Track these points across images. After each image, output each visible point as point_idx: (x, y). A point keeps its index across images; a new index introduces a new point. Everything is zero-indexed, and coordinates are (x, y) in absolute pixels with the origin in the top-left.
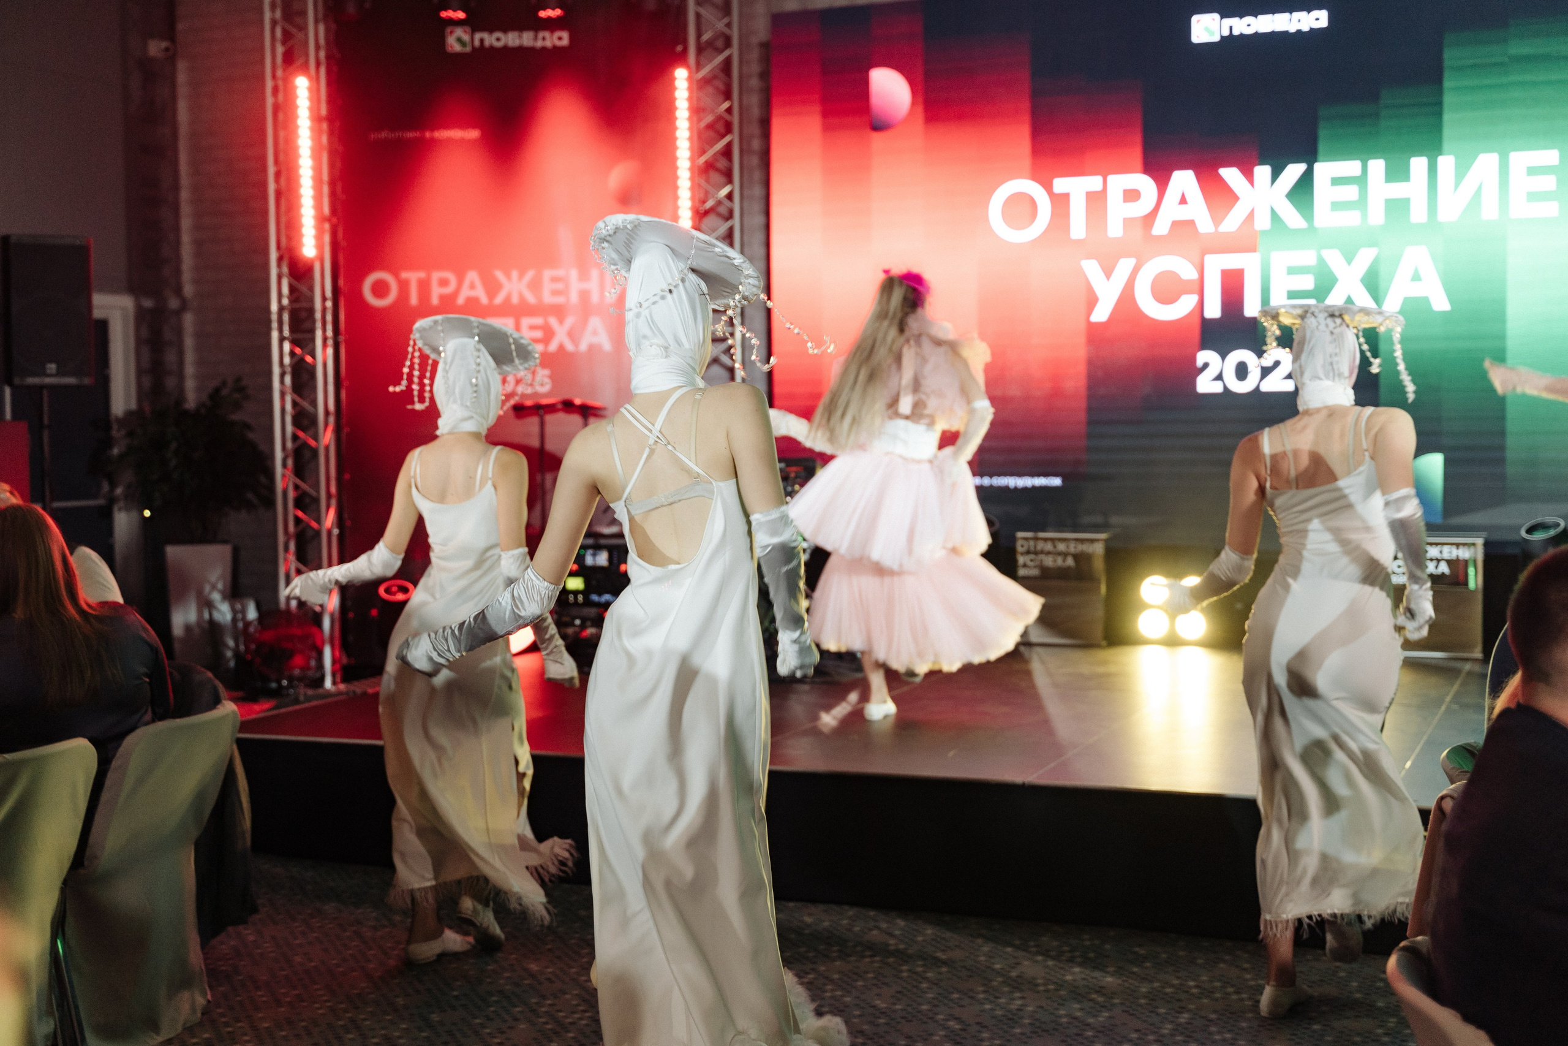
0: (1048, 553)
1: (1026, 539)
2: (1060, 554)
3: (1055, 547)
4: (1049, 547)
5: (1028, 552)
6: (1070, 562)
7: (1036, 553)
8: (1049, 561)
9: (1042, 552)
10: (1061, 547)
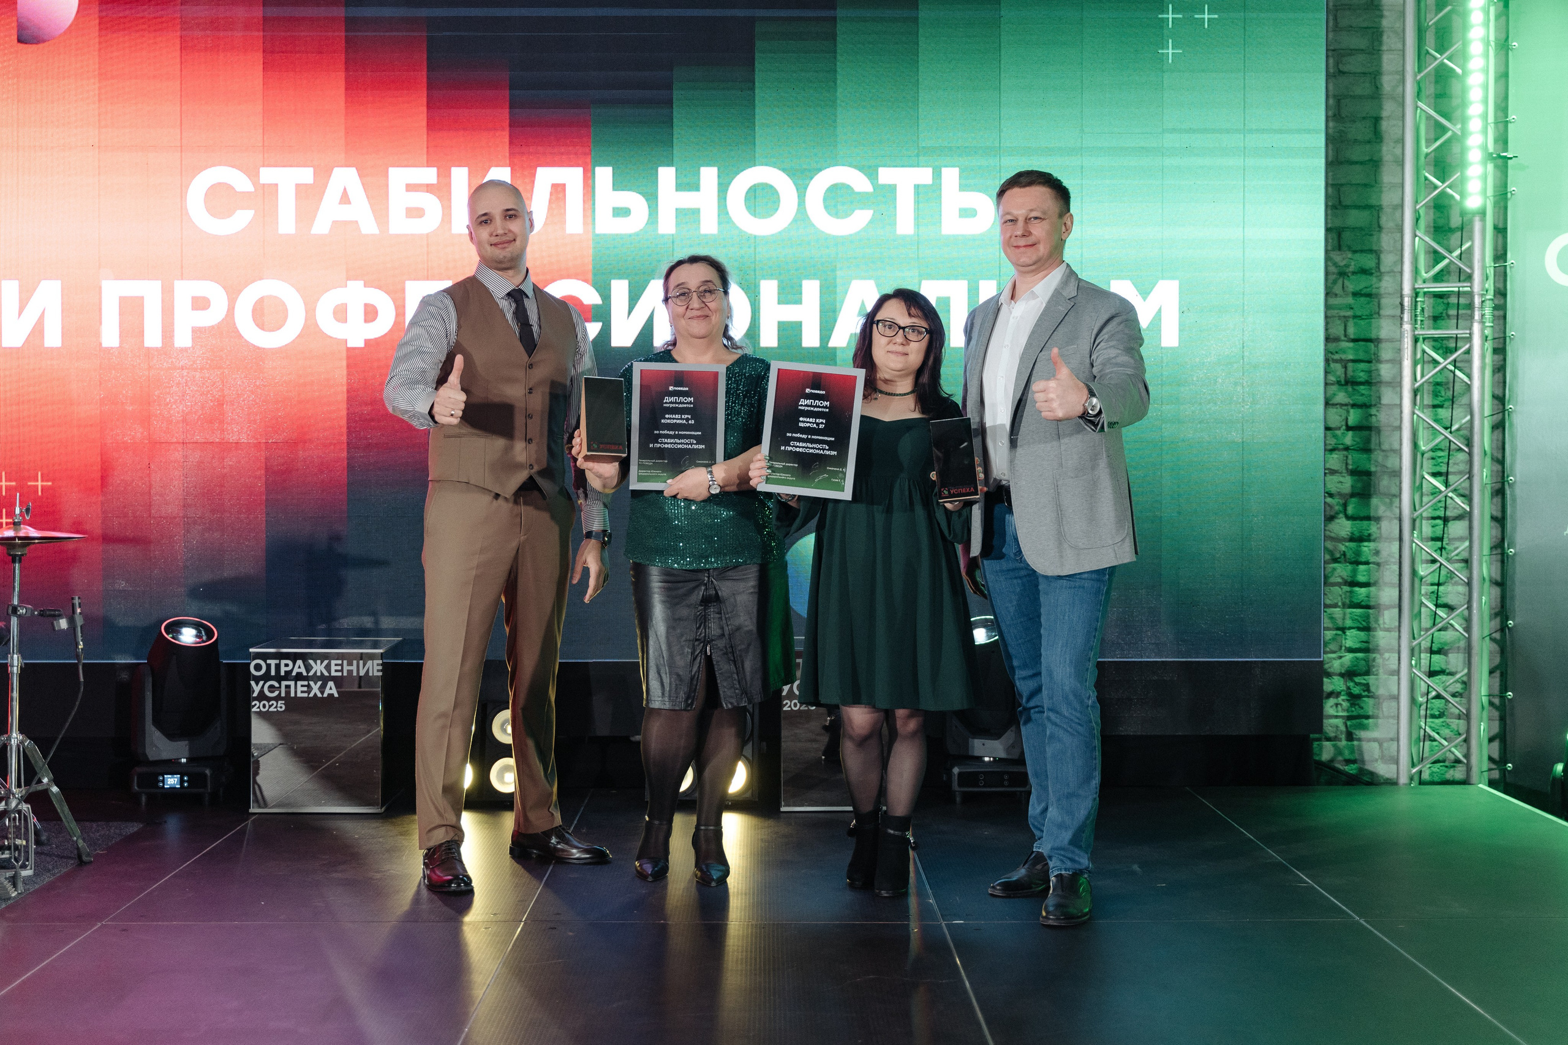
0: (299, 677)
1: (264, 657)
2: (315, 678)
3: (308, 668)
4: (299, 667)
5: (267, 677)
6: (331, 689)
7: (279, 678)
8: (299, 690)
9: (288, 676)
10: (318, 668)
